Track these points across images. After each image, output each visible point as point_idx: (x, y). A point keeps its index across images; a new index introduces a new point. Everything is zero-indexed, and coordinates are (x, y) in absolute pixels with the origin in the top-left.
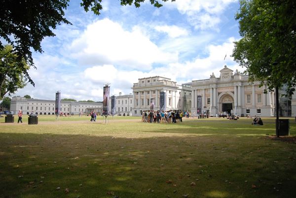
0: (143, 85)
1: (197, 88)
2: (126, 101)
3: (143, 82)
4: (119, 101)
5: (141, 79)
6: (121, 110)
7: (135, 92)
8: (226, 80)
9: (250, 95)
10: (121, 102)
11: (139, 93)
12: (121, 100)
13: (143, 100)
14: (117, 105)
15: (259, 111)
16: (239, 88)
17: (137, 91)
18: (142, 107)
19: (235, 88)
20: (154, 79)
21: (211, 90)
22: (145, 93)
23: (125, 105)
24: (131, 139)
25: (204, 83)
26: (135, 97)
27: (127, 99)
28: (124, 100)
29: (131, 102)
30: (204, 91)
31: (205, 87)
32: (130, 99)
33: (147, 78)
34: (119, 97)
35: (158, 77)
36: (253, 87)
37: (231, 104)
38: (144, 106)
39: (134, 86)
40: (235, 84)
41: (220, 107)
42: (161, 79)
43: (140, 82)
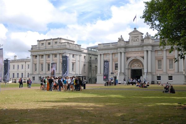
0: (43, 47)
1: (104, 52)
2: (22, 66)
3: (43, 44)
4: (14, 66)
5: (40, 41)
6: (16, 76)
7: (33, 56)
8: (135, 44)
9: (161, 61)
10: (16, 67)
11: (38, 57)
12: (16, 64)
13: (42, 64)
14: (11, 71)
15: (171, 78)
16: (149, 52)
17: (35, 54)
18: (41, 73)
19: (145, 53)
20: (56, 41)
21: (119, 54)
22: (44, 56)
23: (21, 71)
24: (27, 110)
25: (111, 47)
26: (33, 61)
27: (24, 63)
28: (20, 64)
29: (29, 68)
30: (111, 55)
31: (113, 51)
32: (27, 63)
33: (47, 40)
34: (14, 61)
35: (61, 39)
36: (165, 52)
37: (141, 70)
38: (44, 72)
39: (32, 49)
40: (145, 48)
41: (129, 73)
42: (63, 41)
43: (39, 44)
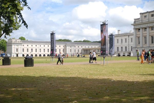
0: (146, 20)
2: (126, 39)
3: (145, 16)
4: (118, 40)
5: (143, 14)
6: (120, 49)
7: (136, 29)
10: (120, 41)
11: (141, 30)
12: (120, 39)
13: (145, 37)
14: (116, 44)
17: (138, 27)
18: (144, 46)
22: (148, 29)
23: (124, 45)
24: (133, 82)
26: (136, 34)
27: (127, 37)
28: (124, 38)
29: (132, 41)
32: (130, 37)
33: (150, 12)
34: (118, 36)
38: (148, 45)
39: (135, 22)
43: (141, 17)
